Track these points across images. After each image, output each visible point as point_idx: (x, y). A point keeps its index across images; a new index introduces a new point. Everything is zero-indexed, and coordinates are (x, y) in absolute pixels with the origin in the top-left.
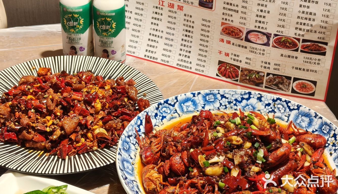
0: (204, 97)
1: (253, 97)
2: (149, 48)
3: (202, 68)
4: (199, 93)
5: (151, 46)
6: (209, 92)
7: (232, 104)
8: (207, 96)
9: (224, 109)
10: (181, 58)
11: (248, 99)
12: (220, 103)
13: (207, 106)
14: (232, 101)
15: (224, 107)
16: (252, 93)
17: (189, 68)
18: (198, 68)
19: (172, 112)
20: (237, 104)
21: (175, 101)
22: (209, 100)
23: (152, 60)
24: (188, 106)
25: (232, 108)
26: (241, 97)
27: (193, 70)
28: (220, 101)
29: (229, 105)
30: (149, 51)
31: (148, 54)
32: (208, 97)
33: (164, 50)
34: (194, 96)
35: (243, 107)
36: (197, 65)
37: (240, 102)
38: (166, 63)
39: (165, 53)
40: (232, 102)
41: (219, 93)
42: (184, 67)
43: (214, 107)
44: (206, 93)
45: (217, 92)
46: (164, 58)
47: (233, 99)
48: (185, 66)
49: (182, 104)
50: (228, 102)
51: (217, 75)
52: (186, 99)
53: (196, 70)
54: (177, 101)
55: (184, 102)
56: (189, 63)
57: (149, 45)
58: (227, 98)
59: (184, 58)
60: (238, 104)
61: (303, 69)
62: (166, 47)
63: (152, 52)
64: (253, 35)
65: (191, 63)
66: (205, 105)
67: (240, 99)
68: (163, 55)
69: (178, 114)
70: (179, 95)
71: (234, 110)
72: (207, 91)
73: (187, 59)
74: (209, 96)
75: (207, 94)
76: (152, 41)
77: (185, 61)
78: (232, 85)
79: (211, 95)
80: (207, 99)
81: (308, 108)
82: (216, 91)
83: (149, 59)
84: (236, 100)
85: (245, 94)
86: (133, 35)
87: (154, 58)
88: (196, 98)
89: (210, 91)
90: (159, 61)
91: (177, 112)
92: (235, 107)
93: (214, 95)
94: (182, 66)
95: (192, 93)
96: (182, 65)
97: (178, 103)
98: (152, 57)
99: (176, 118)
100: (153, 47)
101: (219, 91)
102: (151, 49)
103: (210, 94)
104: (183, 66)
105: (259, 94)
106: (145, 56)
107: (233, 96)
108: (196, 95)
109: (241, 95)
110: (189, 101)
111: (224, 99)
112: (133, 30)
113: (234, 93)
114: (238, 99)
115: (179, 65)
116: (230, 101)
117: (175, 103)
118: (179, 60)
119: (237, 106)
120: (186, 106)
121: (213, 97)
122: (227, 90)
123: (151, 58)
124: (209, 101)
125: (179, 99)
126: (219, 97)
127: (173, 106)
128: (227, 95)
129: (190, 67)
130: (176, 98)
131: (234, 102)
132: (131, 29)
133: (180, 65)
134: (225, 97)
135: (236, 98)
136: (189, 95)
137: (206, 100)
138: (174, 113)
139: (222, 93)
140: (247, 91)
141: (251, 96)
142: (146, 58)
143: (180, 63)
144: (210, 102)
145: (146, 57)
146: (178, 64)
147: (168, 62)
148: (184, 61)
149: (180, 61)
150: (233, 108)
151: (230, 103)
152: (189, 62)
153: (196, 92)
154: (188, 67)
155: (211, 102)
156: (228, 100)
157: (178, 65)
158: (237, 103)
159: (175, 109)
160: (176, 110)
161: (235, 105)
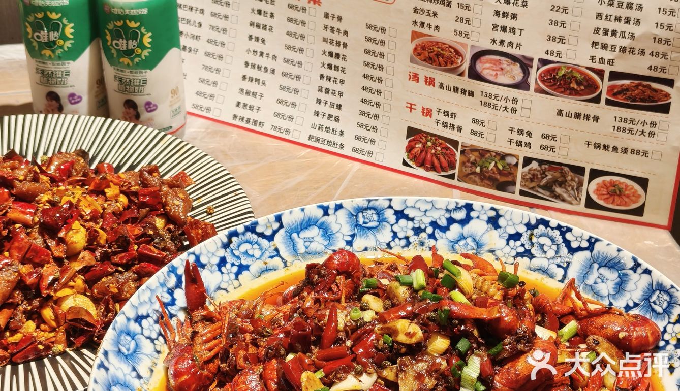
0: (353, 215)
1: (478, 217)
2: (244, 99)
3: (368, 147)
4: (339, 207)
5: (248, 93)
6: (366, 204)
7: (424, 235)
8: (360, 215)
9: (403, 247)
10: (319, 121)
11: (464, 222)
12: (392, 231)
13: (358, 238)
14: (423, 227)
15: (403, 242)
16: (474, 207)
17: (338, 146)
18: (360, 145)
19: (267, 254)
20: (437, 235)
21: (276, 226)
22: (364, 223)
23: (250, 126)
24: (310, 240)
25: (422, 244)
26: (448, 216)
27: (347, 151)
28: (392, 226)
29: (416, 237)
30: (245, 105)
31: (241, 112)
32: (363, 216)
33: (280, 101)
34: (326, 213)
35: (451, 241)
36: (358, 138)
37: (445, 229)
38: (283, 136)
39: (282, 109)
40: (424, 230)
41: (390, 207)
42: (326, 143)
43: (378, 243)
44: (356, 206)
45: (387, 204)
46: (279, 122)
47: (427, 220)
48: (328, 141)
49: (295, 235)
50: (414, 229)
51: (405, 163)
52: (303, 220)
53: (355, 150)
54: (281, 226)
55: (300, 230)
56: (337, 133)
57: (245, 92)
58: (412, 220)
59: (326, 123)
60: (438, 233)
61: (613, 148)
62: (284, 95)
63: (251, 108)
64: (487, 62)
65: (342, 133)
66: (353, 236)
67: (443, 222)
68: (277, 115)
69: (282, 259)
70: (287, 212)
71: (428, 249)
72: (361, 202)
73: (332, 124)
74: (364, 214)
75: (361, 210)
76: (251, 79)
77: (328, 129)
78: (439, 186)
79: (370, 212)
80: (361, 220)
81: (615, 246)
82: (382, 203)
83: (244, 124)
84: (434, 224)
85: (457, 208)
86: (206, 67)
87: (255, 122)
88: (330, 219)
89: (369, 201)
90: (266, 129)
91: (278, 255)
92: (432, 243)
93: (379, 212)
94: (320, 142)
95: (321, 207)
96: (321, 140)
97: (282, 231)
98: (251, 121)
99: (275, 270)
100: (254, 94)
101: (390, 200)
102: (249, 100)
103: (368, 208)
104: (324, 140)
105: (493, 209)
106: (235, 117)
107: (427, 214)
108: (331, 212)
109: (448, 210)
110: (312, 227)
111: (403, 222)
112: (207, 54)
113: (429, 207)
114: (439, 223)
115: (314, 140)
116: (419, 228)
117: (275, 232)
118: (313, 127)
119: (436, 239)
120: (305, 240)
121: (375, 217)
122: (411, 200)
123: (248, 121)
124: (364, 225)
125: (285, 220)
126: (390, 215)
127: (271, 238)
128: (410, 212)
129: (339, 144)
130: (279, 219)
131: (430, 230)
132: (201, 53)
133: (317, 140)
134: (407, 218)
135: (434, 220)
136: (314, 211)
137: (357, 225)
138: (272, 257)
139: (398, 207)
140: (462, 202)
141: (473, 214)
142: (237, 122)
143: (317, 133)
144: (366, 230)
145: (238, 120)
146: (311, 137)
147: (288, 131)
148: (326, 128)
149: (317, 128)
150: (426, 245)
151: (418, 231)
152: (339, 131)
153: (332, 204)
154: (334, 143)
155: (369, 228)
156: (414, 224)
157: (312, 140)
158: (436, 231)
159: (274, 248)
160: (277, 250)
161: (432, 236)
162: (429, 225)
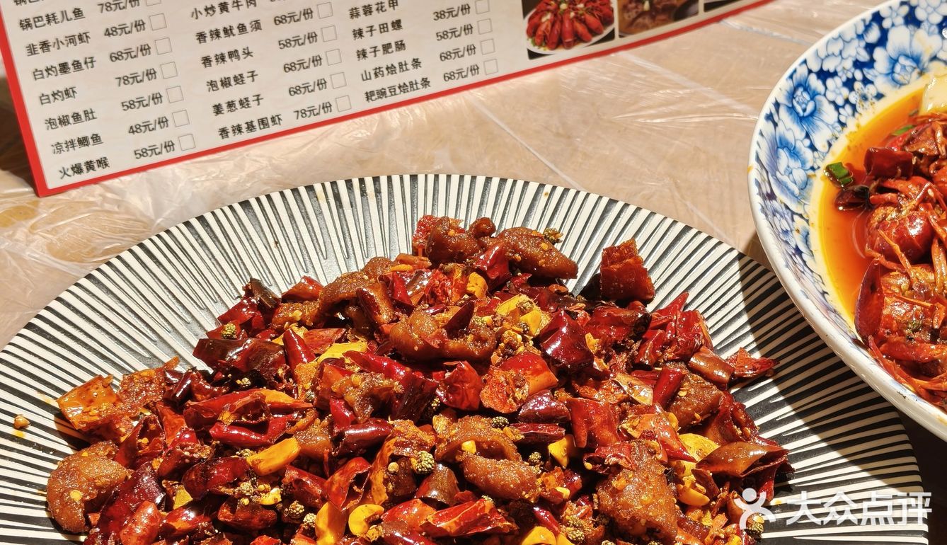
1: (893, 25)
2: (223, 96)
3: (467, 62)
4: (777, 106)
5: (226, 83)
6: (791, 84)
7: (858, 85)
8: (795, 103)
9: (853, 115)
10: (370, 63)
12: (830, 102)
13: (813, 135)
14: (850, 76)
15: (848, 109)
16: (882, 14)
17: (419, 86)
18: (452, 65)
19: (789, 218)
20: (869, 77)
21: (765, 174)
22: (804, 110)
23: (259, 133)
24: (790, 171)
25: (865, 98)
26: (863, 44)
27: (437, 85)
28: (825, 95)
29: (853, 93)
30: (231, 105)
31: (228, 119)
32: (799, 103)
33: (289, 68)
34: (775, 124)
35: (887, 74)
36: (445, 56)
37: (870, 63)
38: (324, 117)
39: (298, 77)
40: (854, 79)
41: (810, 72)
42: (398, 91)
43: (831, 127)
44: (785, 93)
45: (805, 69)
46: (305, 101)
47: (848, 64)
48: (400, 87)
49: (778, 174)
50: (844, 85)
51: (532, 55)
53: (449, 77)
54: (767, 172)
55: (776, 164)
56: (410, 66)
57: (219, 84)
58: (836, 74)
59: (383, 60)
60: (870, 74)
62: (293, 54)
63: (244, 103)
65: (416, 63)
66: (808, 136)
67: (864, 56)
68: (294, 91)
69: (798, 215)
70: (757, 147)
71: (874, 100)
73: (395, 57)
74: (798, 99)
75: (792, 95)
76: (221, 58)
77: (391, 69)
78: (596, 60)
79: (799, 92)
80: (799, 109)
83: (247, 135)
84: (858, 65)
85: (867, 28)
86: (125, 80)
87: (263, 122)
88: (781, 129)
89: (791, 77)
90: (289, 121)
91: (792, 212)
92: (871, 90)
93: (805, 87)
94: (388, 94)
95: (767, 118)
96: (387, 91)
97: (771, 178)
98: (255, 124)
100: (239, 79)
101: (805, 62)
102: (235, 93)
103: (795, 89)
104: (392, 89)
106: (224, 132)
108: (776, 118)
109: (860, 37)
110: (779, 152)
111: (830, 83)
112: (116, 57)
113: (840, 45)
114: (861, 59)
115: (376, 96)
116: (848, 79)
117: (769, 184)
118: (366, 77)
119: (872, 83)
120: (787, 174)
121: (807, 96)
122: (821, 46)
123: (250, 127)
124: (806, 114)
125: (762, 160)
126: (815, 83)
128: (829, 66)
129: (419, 81)
130: (760, 162)
131: (858, 75)
132: (102, 59)
133: (382, 93)
134: (829, 74)
135: (855, 59)
136: (766, 128)
138: (793, 219)
139: (816, 68)
140: (867, 16)
141: (886, 24)
142: (233, 138)
143: (375, 84)
144: (810, 118)
145: (231, 134)
146: (369, 96)
147: (326, 107)
148: (387, 68)
149: (373, 76)
150: (869, 96)
151: (849, 84)
152: (410, 62)
153: (771, 108)
154: (411, 84)
155: (812, 114)
156: (840, 77)
157: (373, 98)
158: (865, 73)
159: (784, 207)
160: (787, 207)
161: (866, 81)
162: (853, 70)
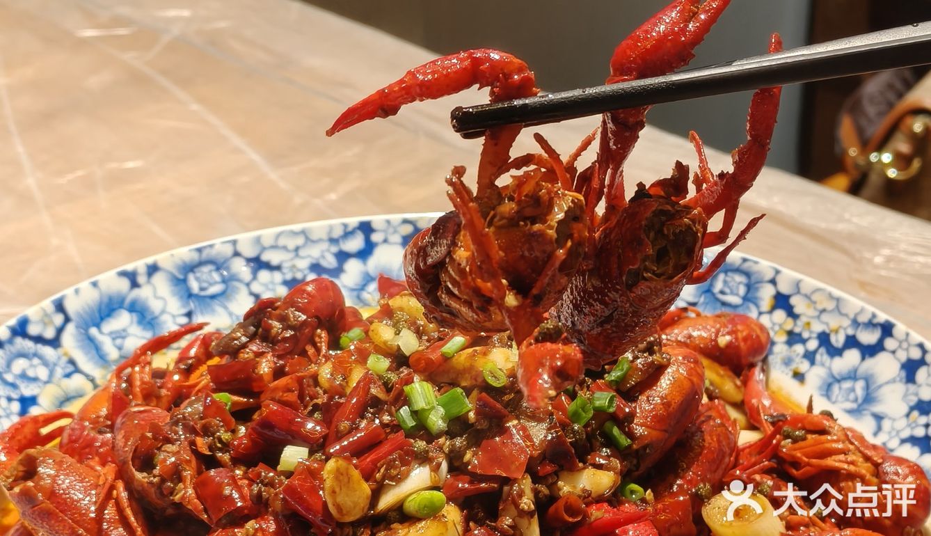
1: (385, 241)
4: (153, 269)
6: (195, 257)
8: (191, 277)
12: (252, 294)
13: (200, 315)
14: (299, 276)
16: (374, 226)
19: (59, 372)
21: (59, 319)
22: (202, 289)
26: (334, 249)
28: (248, 285)
32: (197, 279)
34: (135, 284)
37: (336, 271)
41: (237, 254)
44: (180, 262)
45: (228, 250)
47: (304, 264)
49: (93, 331)
50: (285, 283)
52: (101, 302)
54: (67, 320)
55: (98, 320)
58: (278, 268)
66: (189, 314)
67: (330, 262)
69: (87, 376)
70: (69, 292)
72: (185, 253)
74: (198, 275)
75: (190, 268)
79: (206, 269)
80: (194, 285)
84: (317, 268)
85: (348, 234)
88: (144, 293)
89: (199, 250)
91: (78, 370)
95: (123, 274)
97: (70, 328)
103: (201, 263)
105: (406, 221)
107: (302, 253)
108: (141, 279)
109: (333, 241)
110: (117, 312)
111: (264, 275)
113: (300, 241)
114: (324, 264)
117: (60, 331)
120: (114, 336)
122: (268, 234)
124: (203, 293)
126: (241, 268)
127: (55, 342)
128: (272, 257)
130: (60, 307)
134: (268, 266)
135: (314, 262)
136: (112, 283)
137: (191, 295)
138: (68, 376)
139: (250, 252)
140: (353, 221)
141: (375, 237)
144: (208, 300)
153: (140, 265)
155: (213, 297)
156: (284, 274)
159: (64, 359)
160: (72, 362)
